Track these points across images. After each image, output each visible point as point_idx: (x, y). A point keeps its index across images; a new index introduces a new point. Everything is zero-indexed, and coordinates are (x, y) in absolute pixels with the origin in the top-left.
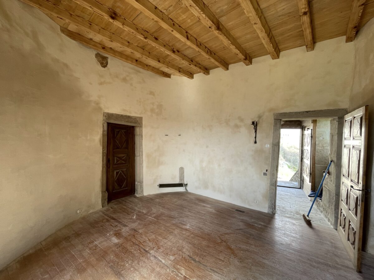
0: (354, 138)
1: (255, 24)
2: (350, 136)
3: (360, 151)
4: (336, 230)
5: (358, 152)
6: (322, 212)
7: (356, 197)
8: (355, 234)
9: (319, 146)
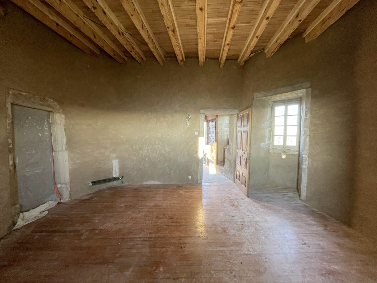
0: (243, 126)
1: (200, 39)
2: (242, 125)
3: (247, 133)
4: (235, 182)
5: (246, 134)
6: (224, 175)
7: (246, 158)
8: (245, 179)
9: (219, 134)
